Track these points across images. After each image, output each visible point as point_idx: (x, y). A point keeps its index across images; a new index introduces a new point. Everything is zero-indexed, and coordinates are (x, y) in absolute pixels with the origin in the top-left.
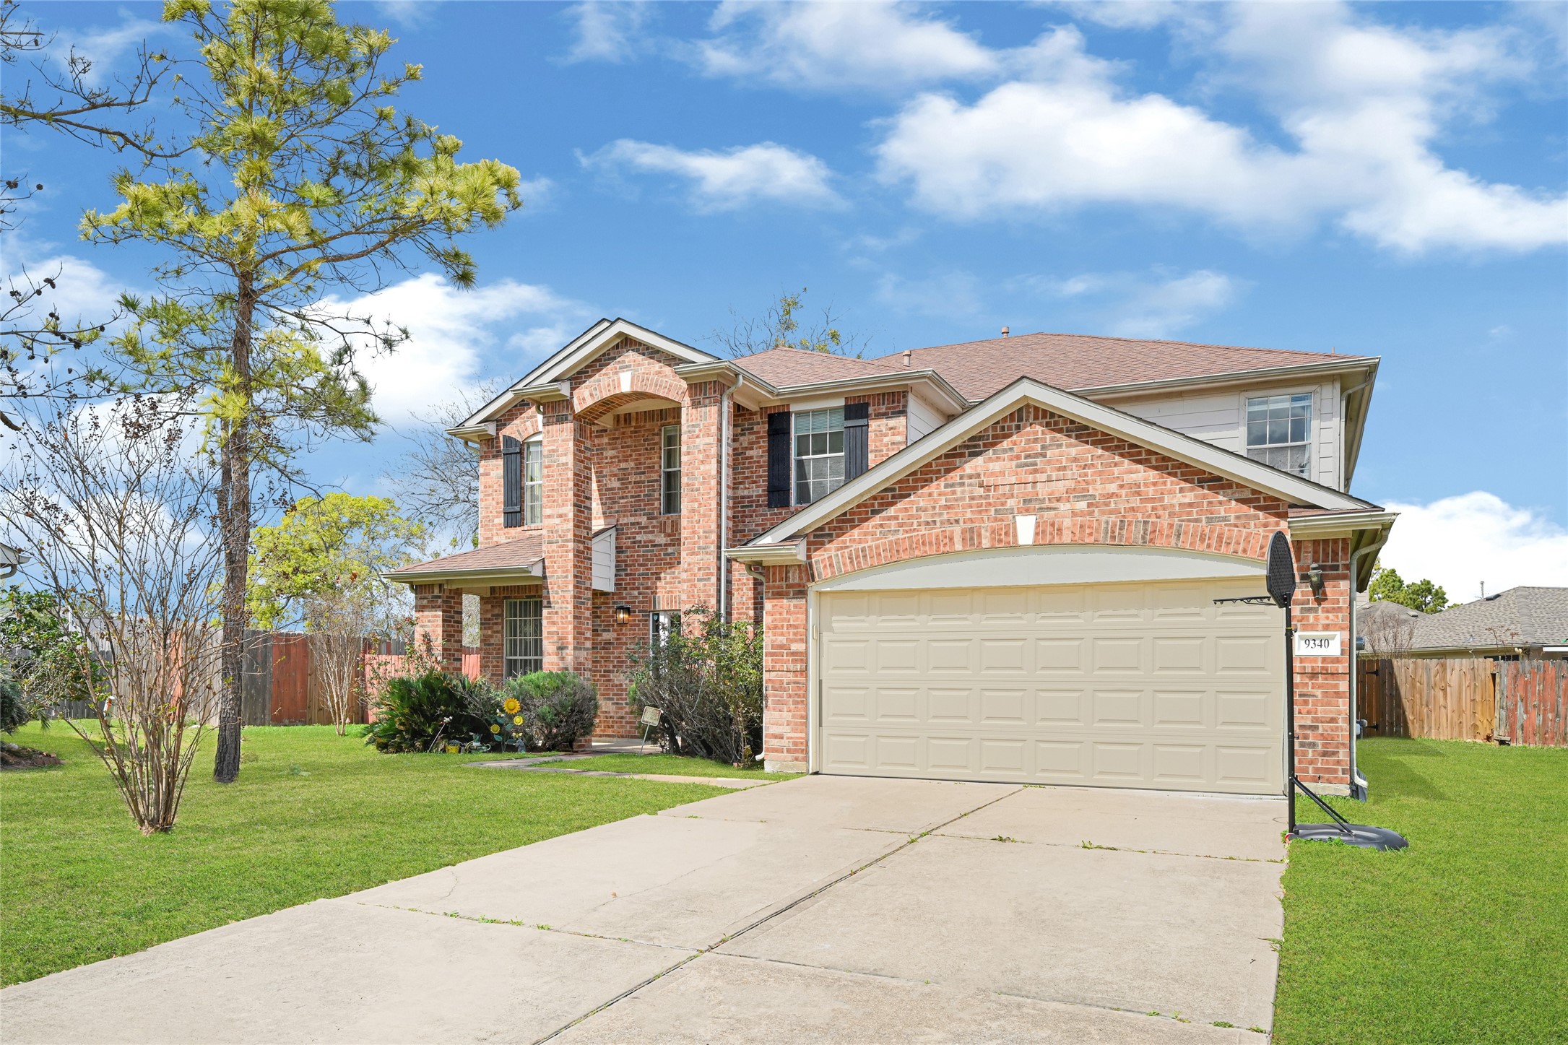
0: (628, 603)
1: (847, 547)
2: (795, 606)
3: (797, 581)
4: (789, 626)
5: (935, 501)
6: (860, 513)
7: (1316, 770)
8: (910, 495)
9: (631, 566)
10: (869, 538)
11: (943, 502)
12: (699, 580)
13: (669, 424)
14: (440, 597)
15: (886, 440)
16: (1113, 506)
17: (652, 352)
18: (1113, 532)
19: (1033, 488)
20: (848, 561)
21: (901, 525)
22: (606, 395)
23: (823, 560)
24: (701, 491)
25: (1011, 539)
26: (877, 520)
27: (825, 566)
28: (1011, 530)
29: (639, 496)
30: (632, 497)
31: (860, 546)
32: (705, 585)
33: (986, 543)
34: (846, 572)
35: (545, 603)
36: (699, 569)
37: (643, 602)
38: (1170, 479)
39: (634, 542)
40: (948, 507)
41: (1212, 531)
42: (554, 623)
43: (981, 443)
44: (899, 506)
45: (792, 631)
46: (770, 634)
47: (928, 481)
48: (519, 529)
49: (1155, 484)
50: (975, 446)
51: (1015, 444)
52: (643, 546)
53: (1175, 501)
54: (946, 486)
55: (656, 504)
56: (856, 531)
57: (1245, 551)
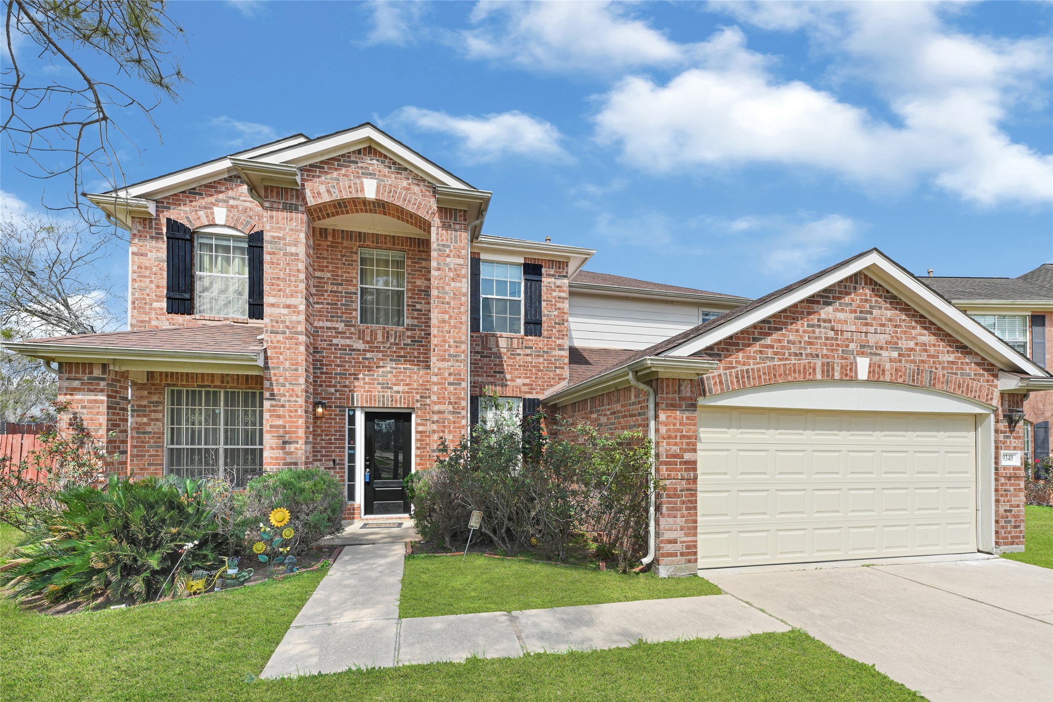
0: (323, 398)
1: (733, 368)
2: (688, 418)
3: (688, 395)
4: (682, 437)
5: (801, 337)
6: (743, 339)
7: (1012, 537)
8: (781, 329)
9: (326, 365)
10: (751, 361)
11: (806, 339)
12: (450, 384)
13: (368, 247)
14: (103, 379)
15: (554, 294)
16: (912, 357)
17: (400, 167)
18: (913, 376)
19: (866, 336)
20: (735, 380)
21: (776, 353)
22: (346, 195)
23: (714, 377)
24: (452, 304)
25: (853, 374)
26: (757, 347)
27: (715, 383)
28: (853, 367)
29: (336, 304)
30: (328, 304)
31: (745, 368)
32: (456, 389)
33: (837, 376)
34: (733, 390)
35: (267, 394)
36: (450, 374)
37: (340, 399)
38: (942, 343)
39: (331, 345)
40: (811, 343)
41: (964, 382)
42: (279, 416)
43: (831, 295)
44: (774, 336)
45: (684, 441)
46: (665, 444)
47: (795, 319)
48: (187, 317)
49: (934, 345)
50: (828, 297)
51: (853, 301)
52: (340, 349)
53: (945, 359)
54: (808, 326)
55: (354, 313)
56: (740, 355)
57: (979, 397)
